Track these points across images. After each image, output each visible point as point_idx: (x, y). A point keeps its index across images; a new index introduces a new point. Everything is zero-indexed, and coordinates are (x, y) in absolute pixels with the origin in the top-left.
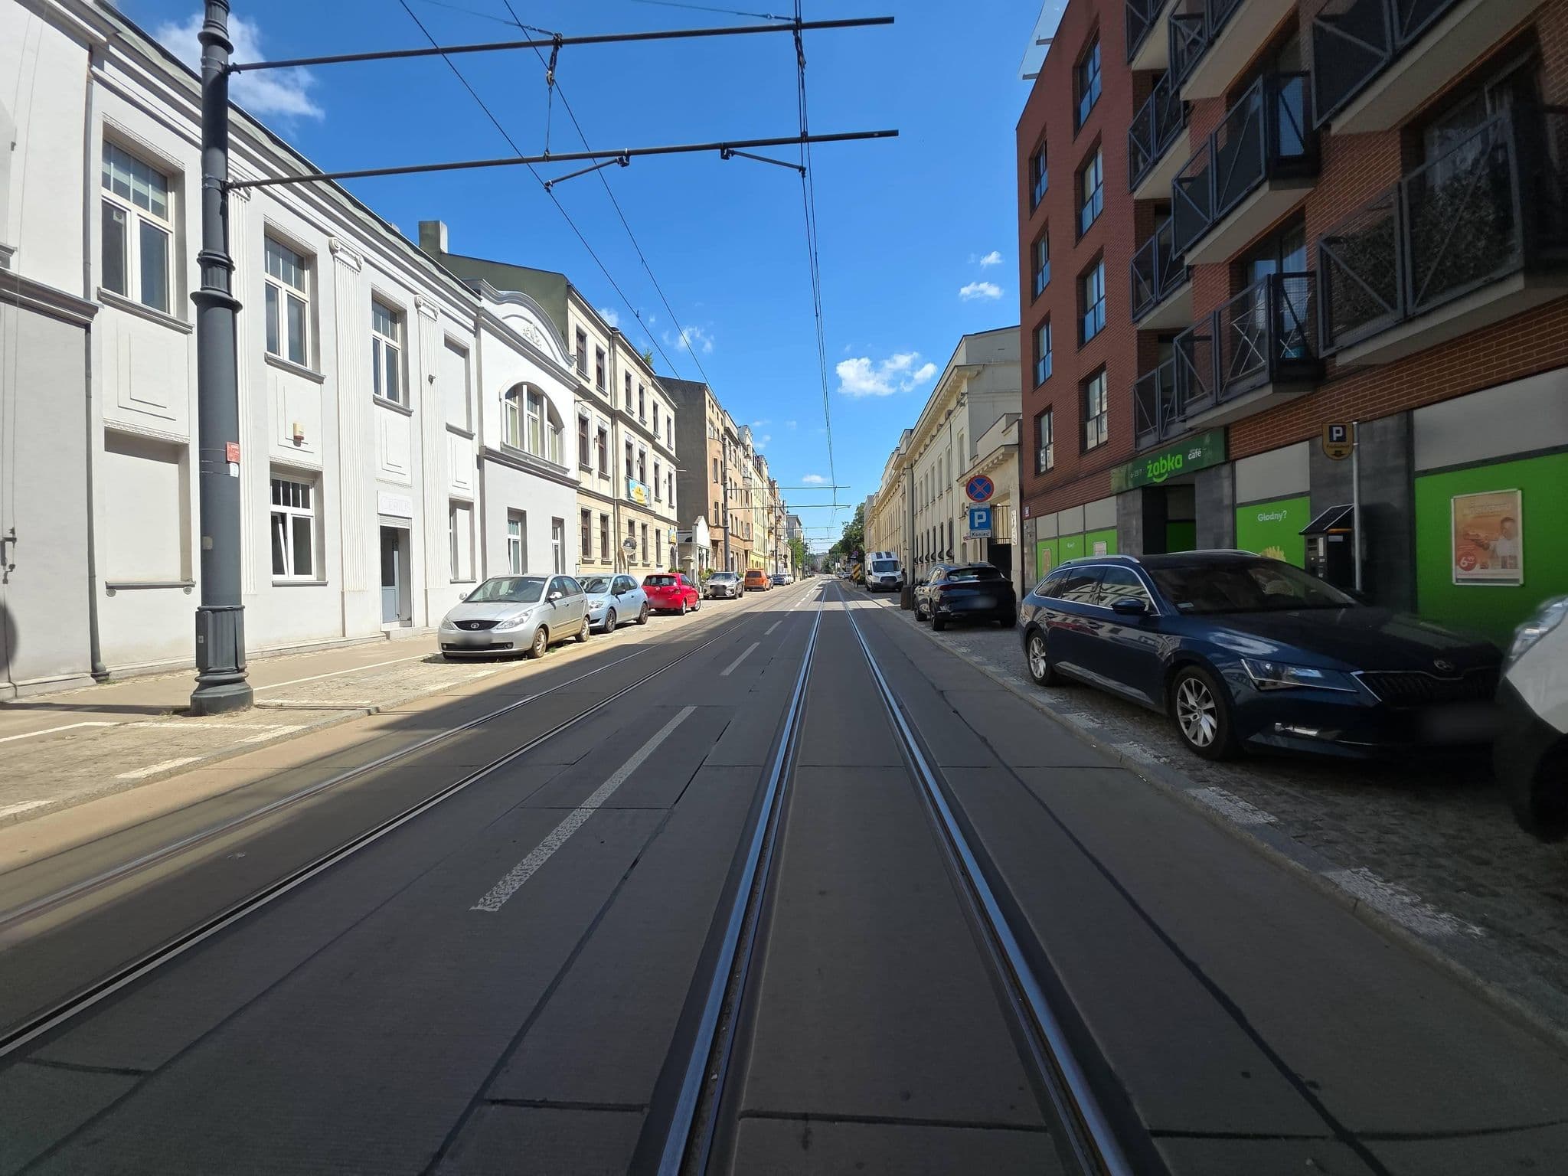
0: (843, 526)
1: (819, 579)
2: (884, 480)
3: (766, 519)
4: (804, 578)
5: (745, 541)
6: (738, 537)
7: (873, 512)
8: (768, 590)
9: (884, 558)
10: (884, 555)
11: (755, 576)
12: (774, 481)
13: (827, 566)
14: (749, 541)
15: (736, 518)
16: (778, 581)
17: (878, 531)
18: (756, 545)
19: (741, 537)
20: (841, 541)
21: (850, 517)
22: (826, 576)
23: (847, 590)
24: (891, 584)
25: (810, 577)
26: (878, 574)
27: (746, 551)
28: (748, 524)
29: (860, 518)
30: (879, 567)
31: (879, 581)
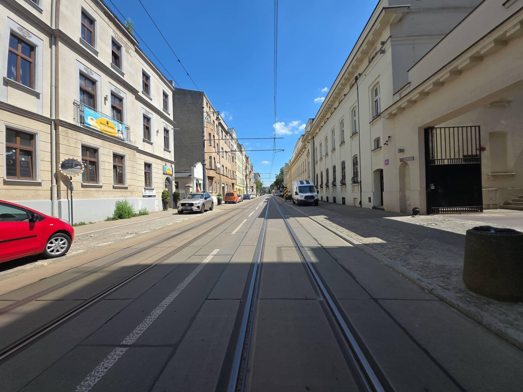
0: (276, 176)
1: (267, 196)
2: (294, 153)
3: (244, 171)
4: (261, 195)
5: (232, 179)
6: (227, 177)
7: (289, 168)
8: (239, 202)
9: (305, 184)
10: (305, 182)
11: (231, 196)
12: (248, 157)
13: (270, 191)
14: (234, 179)
15: (226, 168)
16: (246, 197)
17: (290, 176)
18: (238, 181)
19: (230, 177)
20: (275, 182)
21: (278, 173)
22: (269, 195)
23: (281, 203)
24: (312, 201)
25: (263, 195)
26: (302, 194)
27: (233, 184)
28: (233, 171)
29: (282, 172)
30: (302, 189)
31: (303, 198)
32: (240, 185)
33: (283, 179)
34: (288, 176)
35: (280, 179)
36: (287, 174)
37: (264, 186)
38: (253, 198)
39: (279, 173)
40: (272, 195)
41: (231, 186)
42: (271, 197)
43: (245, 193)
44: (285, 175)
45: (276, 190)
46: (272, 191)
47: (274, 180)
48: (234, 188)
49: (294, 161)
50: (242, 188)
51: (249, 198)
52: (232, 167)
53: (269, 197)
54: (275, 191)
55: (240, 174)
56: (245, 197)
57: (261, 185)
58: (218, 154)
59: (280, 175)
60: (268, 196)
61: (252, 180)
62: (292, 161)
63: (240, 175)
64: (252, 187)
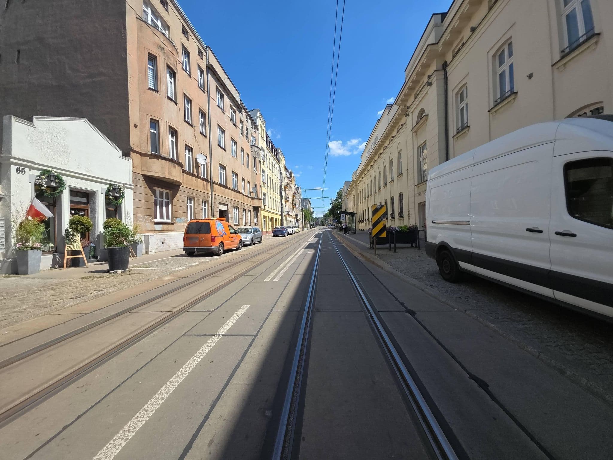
32: (275, 212)
33: (341, 205)
34: (351, 198)
35: (337, 205)
36: (347, 196)
37: (314, 216)
38: (294, 234)
39: (336, 197)
40: (326, 227)
41: (250, 211)
42: (324, 230)
43: (279, 225)
44: (344, 199)
45: (330, 221)
46: (326, 222)
47: (329, 207)
48: (259, 216)
49: (362, 172)
50: (275, 217)
51: (283, 233)
52: (253, 177)
53: (322, 230)
54: (330, 223)
55: (275, 193)
56: (277, 231)
57: (312, 214)
58: (206, 137)
59: (337, 199)
60: (320, 229)
61: (297, 206)
62: (358, 172)
63: (274, 195)
64: (297, 215)
